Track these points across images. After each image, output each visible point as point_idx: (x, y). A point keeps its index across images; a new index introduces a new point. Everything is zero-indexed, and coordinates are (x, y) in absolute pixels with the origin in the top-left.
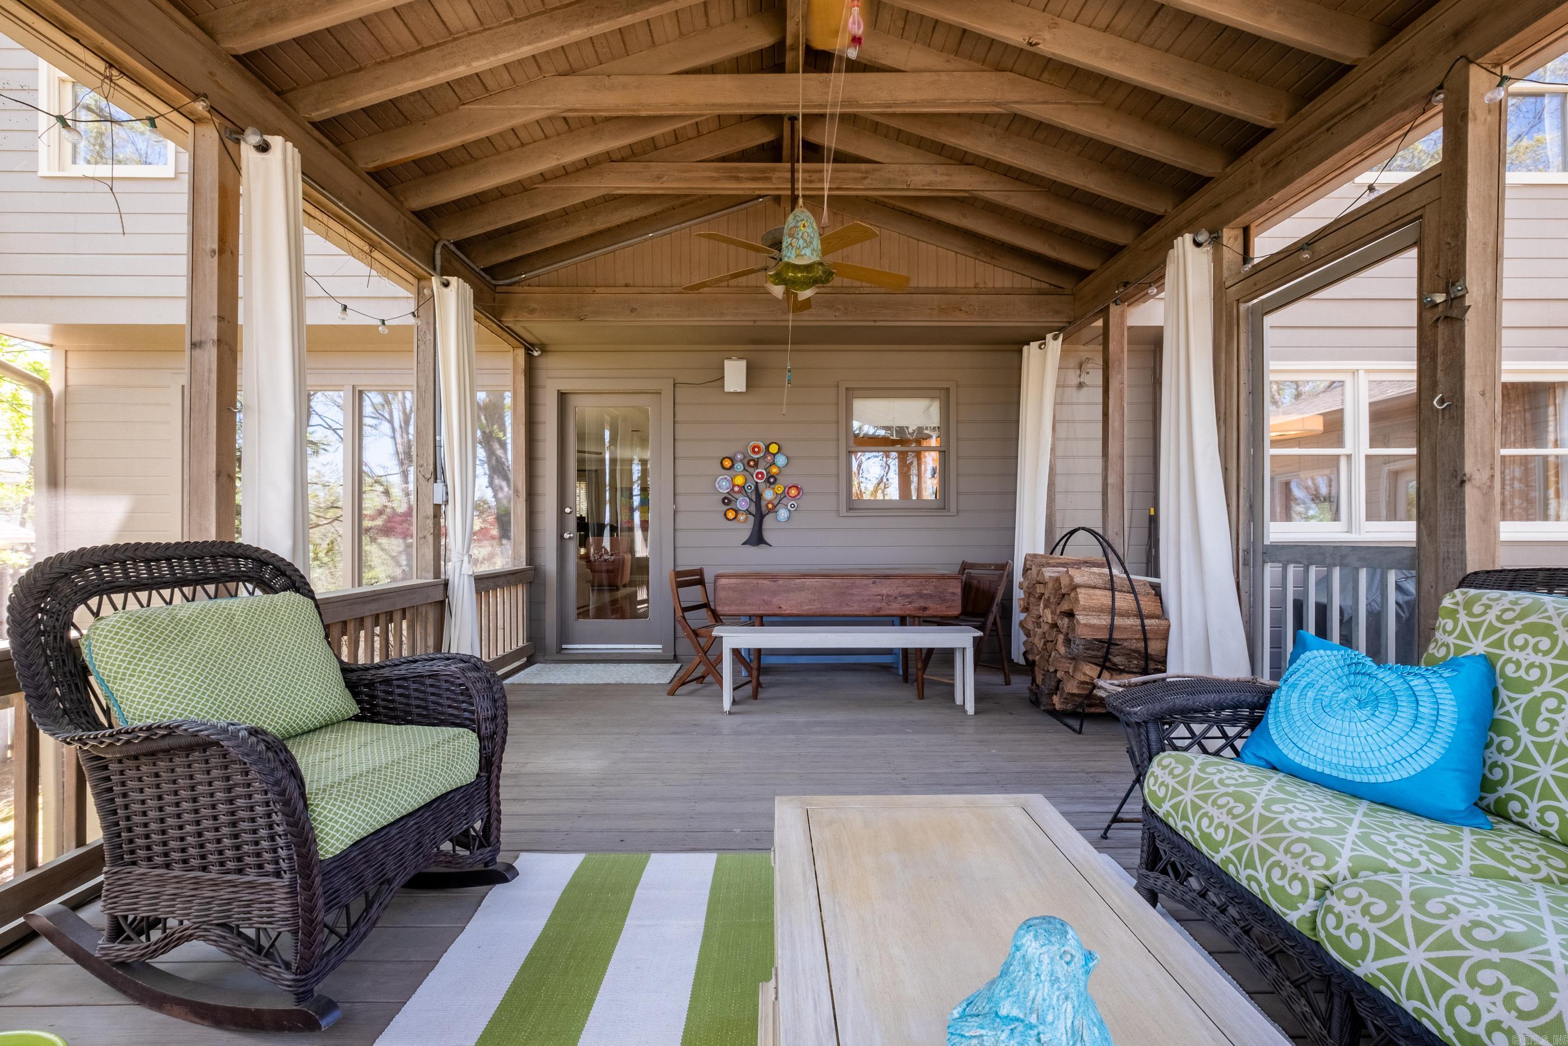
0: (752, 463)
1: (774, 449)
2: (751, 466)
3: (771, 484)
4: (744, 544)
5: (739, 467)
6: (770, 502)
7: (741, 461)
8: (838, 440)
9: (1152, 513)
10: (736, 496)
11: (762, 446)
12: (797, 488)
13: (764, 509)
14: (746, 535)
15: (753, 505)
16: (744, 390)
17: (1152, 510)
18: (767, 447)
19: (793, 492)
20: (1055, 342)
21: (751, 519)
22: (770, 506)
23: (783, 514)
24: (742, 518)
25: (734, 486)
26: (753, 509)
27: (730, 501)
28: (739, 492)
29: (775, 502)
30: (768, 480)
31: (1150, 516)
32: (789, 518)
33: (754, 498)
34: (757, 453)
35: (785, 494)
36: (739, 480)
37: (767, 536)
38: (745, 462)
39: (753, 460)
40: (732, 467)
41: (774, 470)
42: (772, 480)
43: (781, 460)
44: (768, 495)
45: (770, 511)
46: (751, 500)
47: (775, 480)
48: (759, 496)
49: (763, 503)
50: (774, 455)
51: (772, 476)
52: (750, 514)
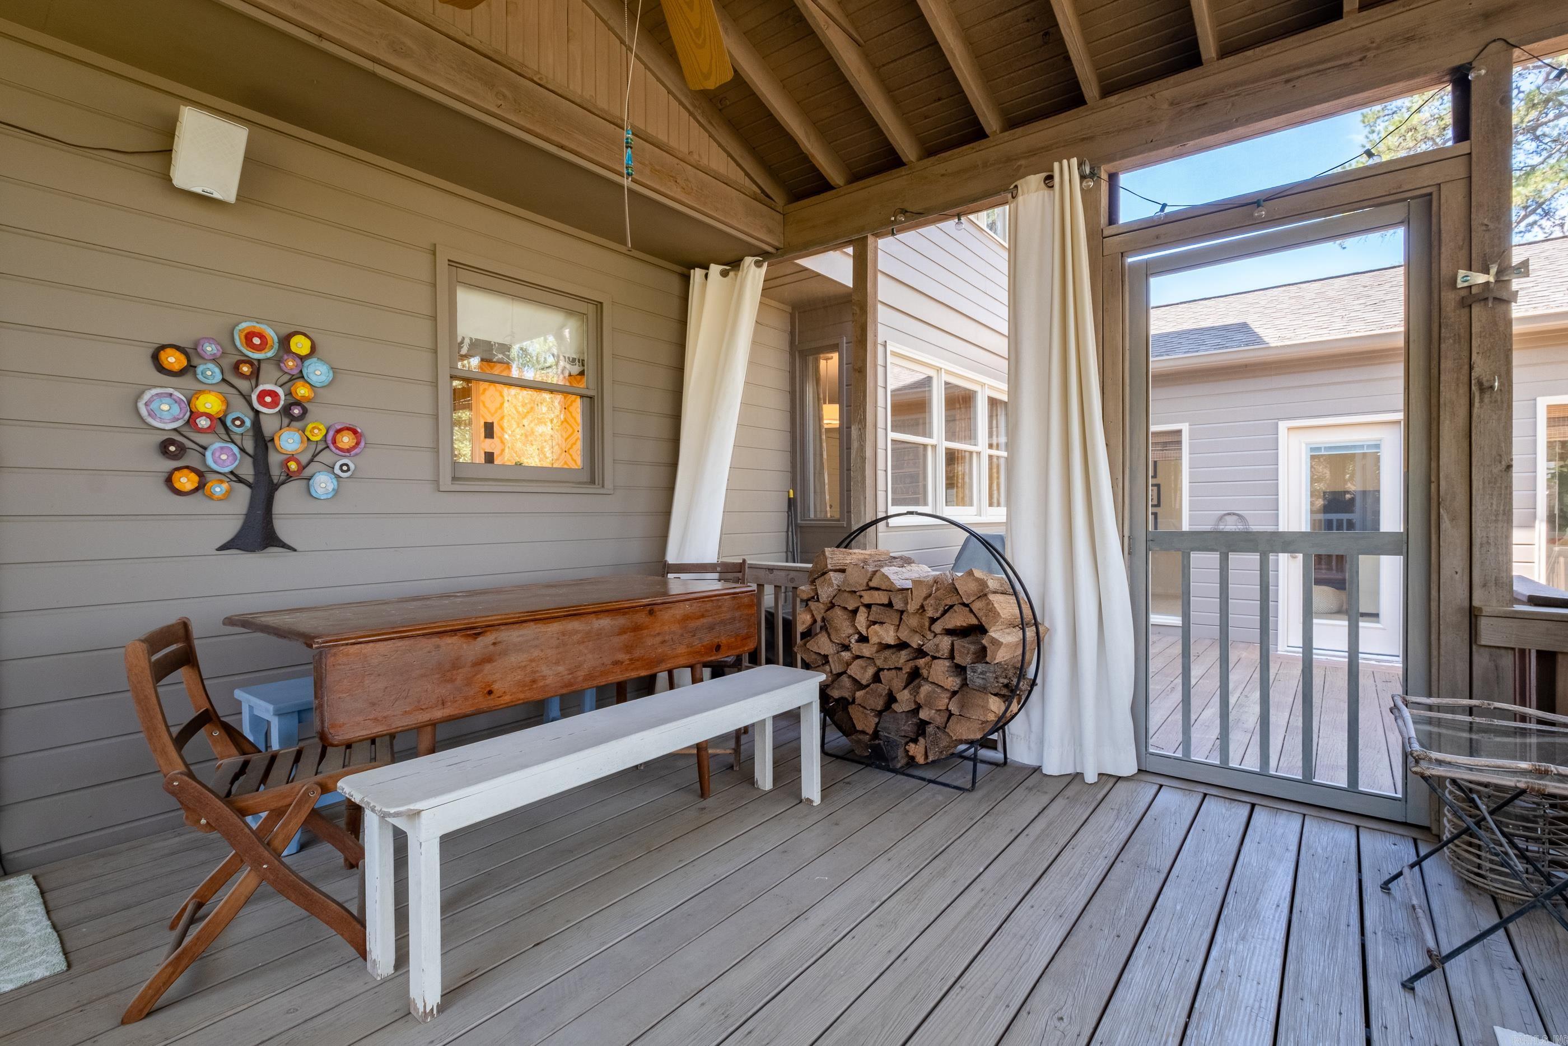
0: (245, 369)
1: (300, 345)
2: (242, 376)
3: (293, 419)
4: (223, 548)
5: (210, 373)
6: (292, 458)
7: (214, 360)
8: (435, 351)
9: (792, 496)
10: (201, 439)
11: (271, 334)
12: (355, 432)
13: (276, 472)
14: (230, 528)
15: (249, 461)
16: (230, 196)
17: (791, 491)
18: (285, 342)
19: (346, 440)
20: (758, 270)
21: (243, 493)
22: (293, 466)
23: (323, 483)
24: (219, 489)
25: (194, 415)
26: (247, 471)
27: (182, 450)
28: (210, 430)
29: (304, 459)
30: (286, 411)
31: (790, 499)
32: (336, 492)
33: (249, 445)
34: (259, 348)
35: (329, 443)
36: (210, 403)
37: (283, 528)
38: (228, 362)
39: (249, 362)
40: (189, 369)
41: (302, 391)
42: (296, 411)
43: (318, 372)
44: (289, 441)
45: (289, 476)
46: (242, 450)
47: (305, 411)
48: (263, 443)
49: (274, 459)
50: (302, 359)
51: (297, 403)
52: (240, 480)
